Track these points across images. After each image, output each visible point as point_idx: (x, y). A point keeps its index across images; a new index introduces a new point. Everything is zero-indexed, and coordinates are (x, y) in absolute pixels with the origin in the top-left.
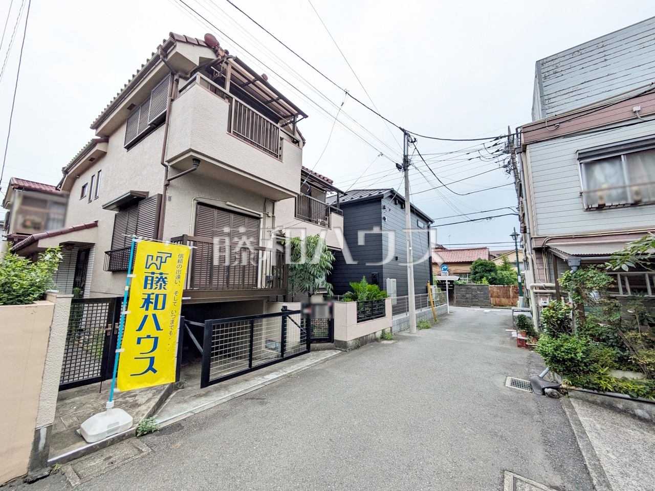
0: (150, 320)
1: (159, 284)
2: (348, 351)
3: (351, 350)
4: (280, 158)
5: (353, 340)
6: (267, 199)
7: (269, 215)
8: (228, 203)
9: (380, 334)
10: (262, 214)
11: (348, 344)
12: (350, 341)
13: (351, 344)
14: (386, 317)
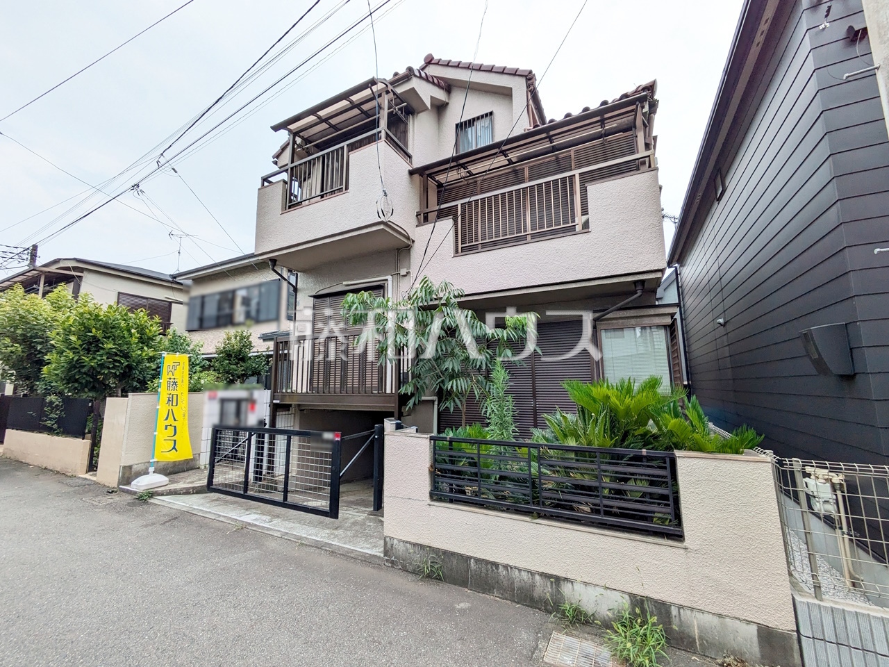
2: (390, 565)
3: (400, 569)
4: (347, 188)
5: (407, 542)
6: (398, 249)
7: (401, 274)
8: (345, 283)
9: (615, 606)
10: (389, 278)
11: (389, 546)
12: (395, 542)
13: (401, 550)
14: (686, 549)
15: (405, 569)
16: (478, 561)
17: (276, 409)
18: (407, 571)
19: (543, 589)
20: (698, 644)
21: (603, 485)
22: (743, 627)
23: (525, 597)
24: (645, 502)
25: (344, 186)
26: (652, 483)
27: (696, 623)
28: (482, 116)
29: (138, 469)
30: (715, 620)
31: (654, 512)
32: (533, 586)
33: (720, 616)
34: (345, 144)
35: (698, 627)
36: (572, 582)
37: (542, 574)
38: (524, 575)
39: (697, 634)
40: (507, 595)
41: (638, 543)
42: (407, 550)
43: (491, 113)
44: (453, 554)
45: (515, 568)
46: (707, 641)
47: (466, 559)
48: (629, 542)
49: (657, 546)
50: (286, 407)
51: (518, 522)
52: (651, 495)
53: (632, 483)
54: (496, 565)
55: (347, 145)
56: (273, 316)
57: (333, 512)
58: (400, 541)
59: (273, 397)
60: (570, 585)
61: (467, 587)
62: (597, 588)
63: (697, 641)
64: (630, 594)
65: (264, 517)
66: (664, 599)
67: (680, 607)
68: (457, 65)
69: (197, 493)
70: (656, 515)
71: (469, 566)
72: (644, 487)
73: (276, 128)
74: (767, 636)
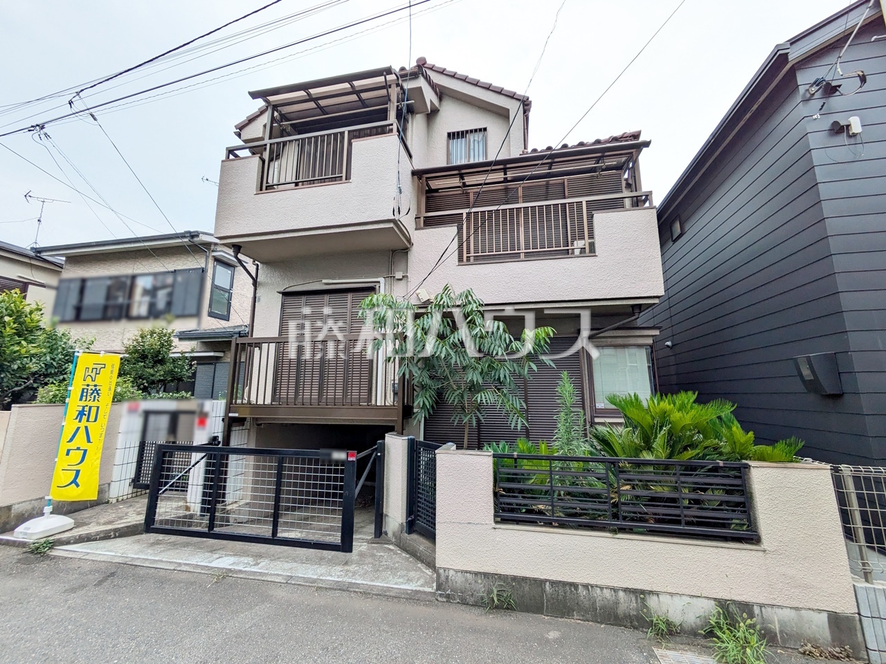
0: (82, 431)
1: (93, 396)
2: (445, 600)
3: (458, 603)
4: (348, 178)
5: (466, 572)
6: (393, 251)
7: (396, 277)
8: (324, 281)
9: (701, 612)
10: (382, 280)
11: (443, 578)
12: (451, 573)
13: (459, 582)
14: (764, 551)
15: (464, 602)
16: (553, 583)
17: (231, 423)
18: (467, 604)
19: (627, 604)
20: (779, 638)
21: (683, 496)
22: (816, 616)
23: (610, 616)
24: (722, 510)
25: (344, 175)
26: (728, 492)
27: (777, 619)
28: (476, 130)
29: (20, 510)
30: (793, 613)
31: (732, 519)
32: (617, 603)
33: (797, 609)
34: (346, 130)
35: (779, 621)
36: (658, 595)
37: (626, 590)
38: (607, 593)
39: (777, 629)
40: (589, 616)
41: (721, 549)
42: (467, 580)
43: (485, 129)
44: (524, 579)
45: (597, 586)
46: (786, 634)
47: (540, 583)
48: (711, 549)
49: (738, 551)
50: (240, 421)
51: (598, 539)
52: (727, 503)
53: (710, 492)
54: (574, 586)
55: (349, 131)
56: (194, 311)
57: (346, 545)
58: (457, 571)
59: (229, 408)
60: (655, 598)
61: (542, 614)
62: (684, 597)
63: (778, 635)
64: (715, 599)
65: (245, 559)
66: (747, 600)
67: (761, 606)
68: (453, 74)
69: (120, 536)
70: (734, 521)
71: (543, 591)
72: (719, 495)
73: (255, 95)
74: (836, 621)
